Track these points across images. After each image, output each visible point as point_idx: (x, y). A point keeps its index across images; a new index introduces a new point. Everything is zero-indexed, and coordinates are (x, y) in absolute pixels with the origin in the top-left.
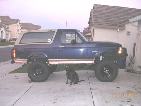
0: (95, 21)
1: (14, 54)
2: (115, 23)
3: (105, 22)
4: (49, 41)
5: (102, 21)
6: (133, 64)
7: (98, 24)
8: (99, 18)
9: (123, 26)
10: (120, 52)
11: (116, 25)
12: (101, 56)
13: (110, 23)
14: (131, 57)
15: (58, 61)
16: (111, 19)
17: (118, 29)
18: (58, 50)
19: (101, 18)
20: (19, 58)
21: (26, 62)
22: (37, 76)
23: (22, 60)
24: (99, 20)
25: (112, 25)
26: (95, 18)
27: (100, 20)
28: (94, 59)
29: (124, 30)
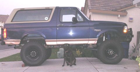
0: (92, 6)
1: (5, 34)
2: (115, 8)
3: (104, 8)
4: (46, 19)
5: (100, 6)
6: (138, 50)
7: (96, 9)
8: (97, 3)
9: (125, 12)
10: (125, 31)
11: (116, 10)
12: (104, 37)
13: (109, 8)
14: (135, 45)
15: (57, 41)
16: (110, 4)
17: (119, 15)
18: (57, 29)
19: (99, 3)
20: (11, 39)
21: (19, 43)
22: (31, 59)
23: (14, 41)
24: (96, 5)
25: (112, 10)
26: (92, 3)
27: (98, 5)
28: (97, 39)
29: (126, 16)
